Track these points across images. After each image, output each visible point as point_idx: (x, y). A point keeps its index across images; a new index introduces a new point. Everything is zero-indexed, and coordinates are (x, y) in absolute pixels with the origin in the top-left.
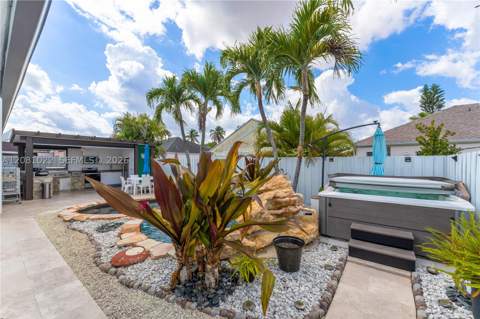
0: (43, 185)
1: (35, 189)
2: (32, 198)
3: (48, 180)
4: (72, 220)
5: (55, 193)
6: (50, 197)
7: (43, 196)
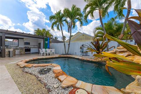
0: (9, 52)
1: (6, 53)
2: (5, 57)
3: (11, 50)
4: (24, 67)
5: (14, 55)
6: (12, 57)
7: (9, 56)
